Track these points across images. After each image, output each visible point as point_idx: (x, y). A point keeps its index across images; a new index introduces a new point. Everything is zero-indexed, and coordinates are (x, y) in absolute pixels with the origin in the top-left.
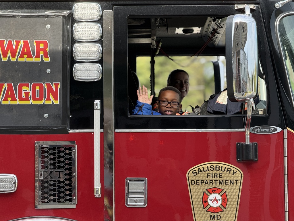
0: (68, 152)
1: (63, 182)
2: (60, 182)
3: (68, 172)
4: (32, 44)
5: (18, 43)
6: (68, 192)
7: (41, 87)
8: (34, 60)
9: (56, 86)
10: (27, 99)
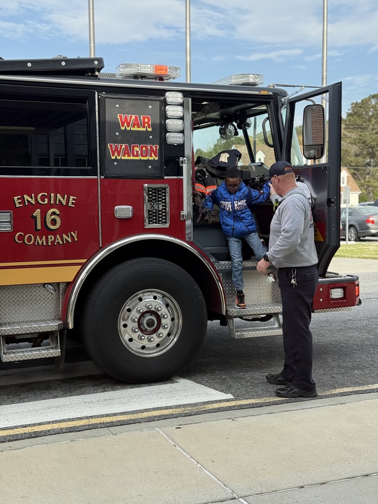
0: (164, 191)
1: (161, 211)
2: (159, 211)
3: (164, 204)
4: (140, 119)
5: (131, 117)
6: (164, 217)
7: (146, 148)
8: (141, 129)
9: (156, 147)
10: (137, 156)
